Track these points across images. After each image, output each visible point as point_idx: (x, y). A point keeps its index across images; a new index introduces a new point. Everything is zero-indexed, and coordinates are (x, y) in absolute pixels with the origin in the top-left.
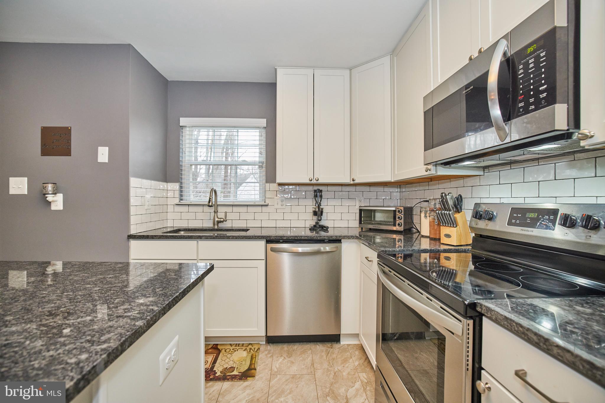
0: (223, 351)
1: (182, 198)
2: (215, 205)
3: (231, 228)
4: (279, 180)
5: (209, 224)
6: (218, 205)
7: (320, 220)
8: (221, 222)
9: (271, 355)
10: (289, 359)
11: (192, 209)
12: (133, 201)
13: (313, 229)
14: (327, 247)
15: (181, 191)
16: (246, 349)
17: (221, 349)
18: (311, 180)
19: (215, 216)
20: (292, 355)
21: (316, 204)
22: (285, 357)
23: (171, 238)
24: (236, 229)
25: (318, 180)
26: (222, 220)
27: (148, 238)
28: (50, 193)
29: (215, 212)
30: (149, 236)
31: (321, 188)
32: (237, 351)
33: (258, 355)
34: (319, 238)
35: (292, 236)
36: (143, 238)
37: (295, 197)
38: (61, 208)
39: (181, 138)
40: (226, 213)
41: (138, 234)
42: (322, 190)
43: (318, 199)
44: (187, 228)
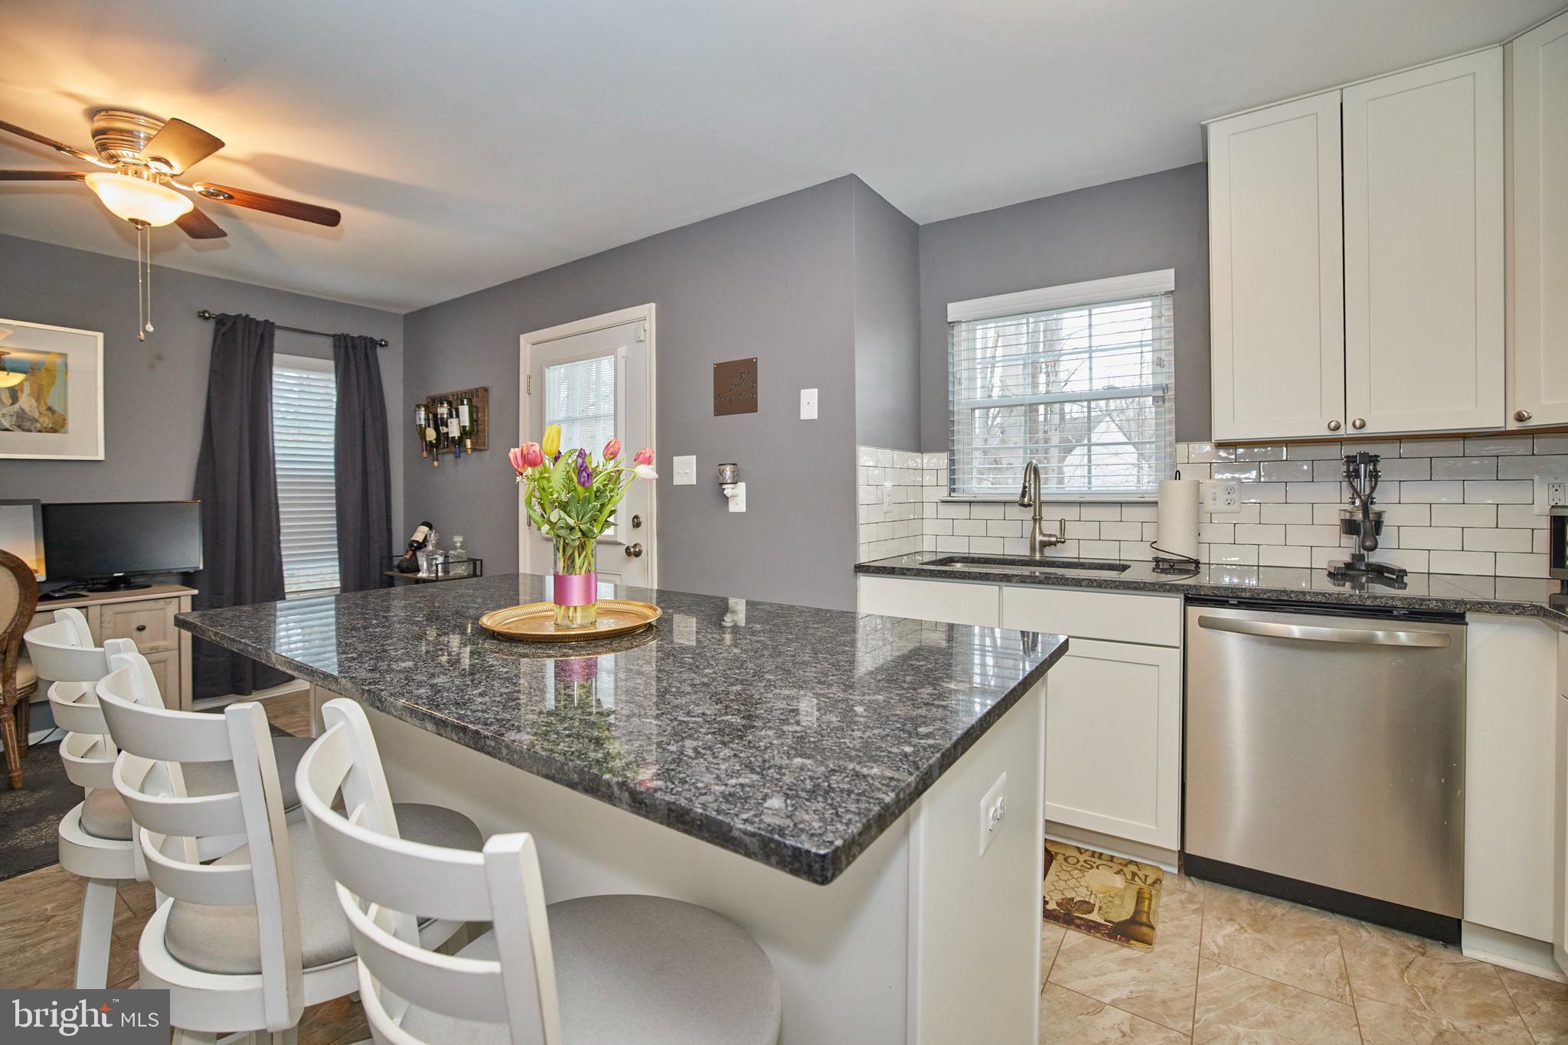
0: (1060, 857)
1: (953, 487)
2: (1035, 502)
3: (1077, 560)
4: (1220, 433)
5: (1020, 549)
6: (1041, 503)
7: (1374, 548)
8: (1050, 544)
9: (1198, 906)
10: (1259, 936)
11: (978, 511)
12: (864, 494)
13: (1343, 575)
14: (1401, 634)
15: (952, 472)
16: (1122, 870)
17: (1053, 853)
18: (1337, 428)
19: (1034, 528)
20: (1266, 927)
21: (1353, 498)
22: (1244, 925)
23: (943, 577)
24: (1091, 564)
25: (1363, 426)
26: (1054, 539)
27: (893, 573)
28: (729, 481)
29: (1035, 520)
30: (896, 570)
31: (1371, 449)
32: (1097, 867)
33: (1158, 896)
34: (1368, 603)
35: (1271, 591)
36: (883, 573)
37: (1274, 479)
38: (744, 509)
39: (950, 350)
40: (1062, 522)
41: (871, 564)
42: (1377, 456)
43: (1363, 484)
44: (967, 555)
